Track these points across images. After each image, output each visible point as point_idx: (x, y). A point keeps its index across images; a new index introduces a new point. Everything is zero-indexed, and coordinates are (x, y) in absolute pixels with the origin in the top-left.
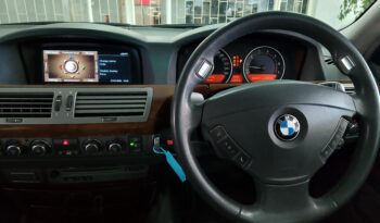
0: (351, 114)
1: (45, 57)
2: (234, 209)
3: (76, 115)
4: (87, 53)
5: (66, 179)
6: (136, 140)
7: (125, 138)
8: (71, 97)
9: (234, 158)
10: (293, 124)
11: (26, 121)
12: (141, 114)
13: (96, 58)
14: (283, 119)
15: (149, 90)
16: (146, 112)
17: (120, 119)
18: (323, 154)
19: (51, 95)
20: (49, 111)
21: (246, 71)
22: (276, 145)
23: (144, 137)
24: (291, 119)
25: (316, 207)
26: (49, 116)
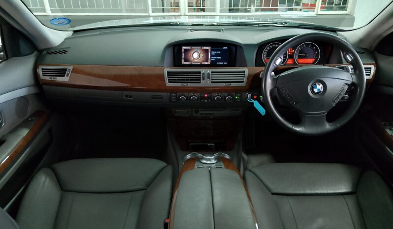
0: (349, 83)
1: (183, 51)
2: (290, 126)
3: (212, 82)
4: (205, 48)
5: (201, 114)
6: (239, 95)
7: (234, 94)
8: (209, 73)
9: (291, 103)
10: (320, 87)
11: (190, 85)
12: (243, 82)
13: (209, 51)
14: (315, 85)
15: (246, 70)
16: (245, 81)
17: (233, 85)
18: (334, 101)
19: (200, 73)
20: (200, 80)
21: (296, 57)
22: (311, 96)
23: (243, 93)
24: (319, 85)
25: (328, 127)
26: (200, 82)
